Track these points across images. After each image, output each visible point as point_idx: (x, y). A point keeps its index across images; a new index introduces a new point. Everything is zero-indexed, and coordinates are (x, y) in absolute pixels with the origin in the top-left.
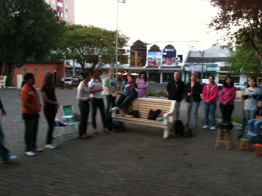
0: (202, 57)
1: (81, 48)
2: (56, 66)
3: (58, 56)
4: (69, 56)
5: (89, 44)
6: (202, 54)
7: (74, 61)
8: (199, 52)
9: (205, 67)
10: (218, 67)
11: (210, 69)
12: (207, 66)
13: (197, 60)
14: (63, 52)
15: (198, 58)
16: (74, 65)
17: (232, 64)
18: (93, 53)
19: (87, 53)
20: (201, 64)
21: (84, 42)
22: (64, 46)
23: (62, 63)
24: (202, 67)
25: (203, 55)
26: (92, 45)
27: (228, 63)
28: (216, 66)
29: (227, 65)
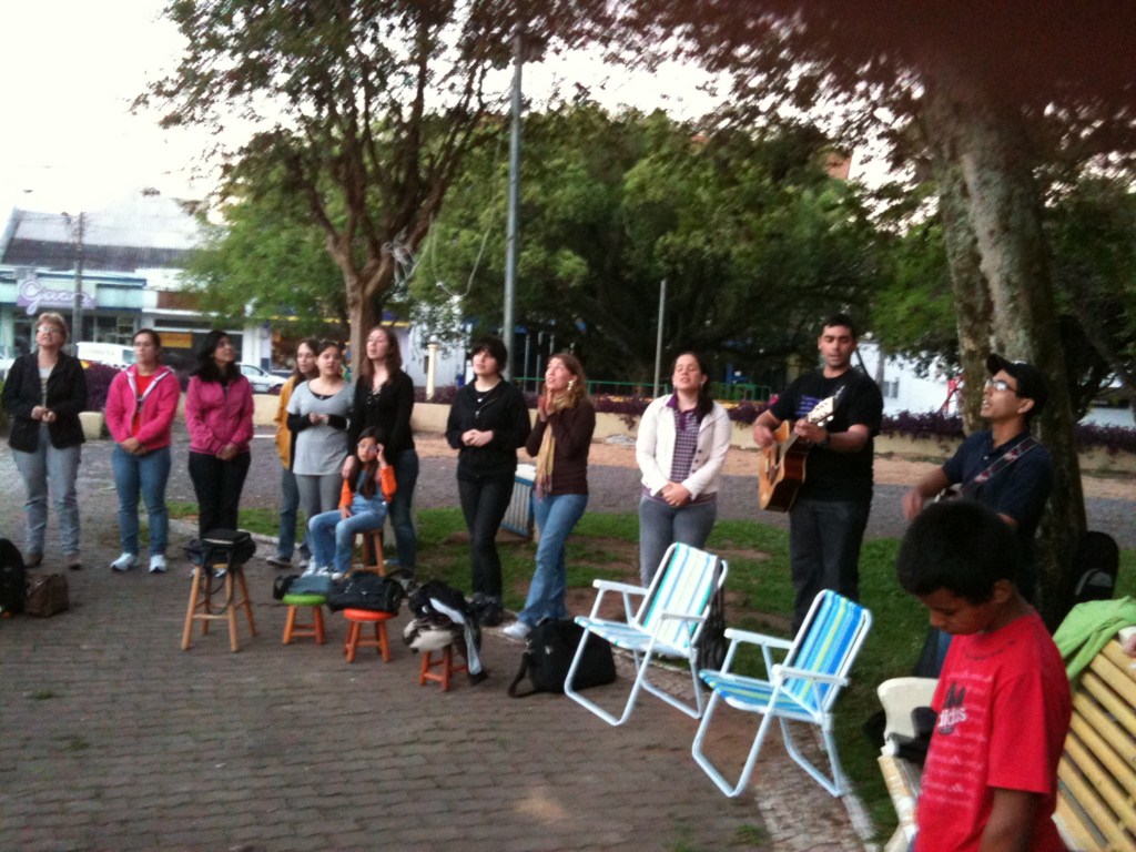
0: (76, 240)
6: (77, 226)
8: (63, 219)
9: (89, 287)
10: (152, 289)
11: (111, 299)
12: (99, 286)
13: (51, 254)
15: (58, 245)
17: (213, 280)
20: (72, 272)
24: (79, 287)
25: (81, 235)
27: (196, 277)
28: (140, 284)
29: (190, 282)
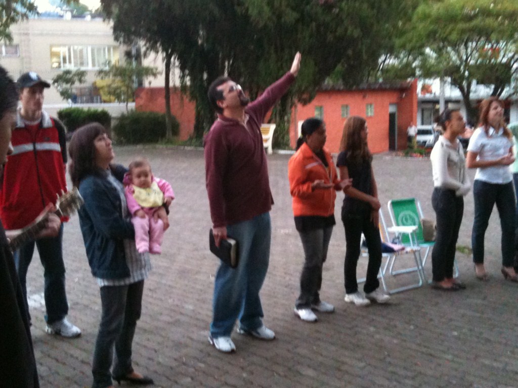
1: (462, 47)
2: (394, 98)
3: (401, 70)
4: (429, 69)
5: (485, 33)
7: (443, 81)
14: (415, 59)
16: (443, 91)
18: (496, 58)
19: (480, 56)
21: (472, 30)
22: (418, 45)
23: (411, 89)
26: (494, 37)
